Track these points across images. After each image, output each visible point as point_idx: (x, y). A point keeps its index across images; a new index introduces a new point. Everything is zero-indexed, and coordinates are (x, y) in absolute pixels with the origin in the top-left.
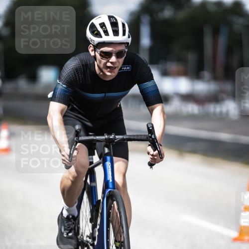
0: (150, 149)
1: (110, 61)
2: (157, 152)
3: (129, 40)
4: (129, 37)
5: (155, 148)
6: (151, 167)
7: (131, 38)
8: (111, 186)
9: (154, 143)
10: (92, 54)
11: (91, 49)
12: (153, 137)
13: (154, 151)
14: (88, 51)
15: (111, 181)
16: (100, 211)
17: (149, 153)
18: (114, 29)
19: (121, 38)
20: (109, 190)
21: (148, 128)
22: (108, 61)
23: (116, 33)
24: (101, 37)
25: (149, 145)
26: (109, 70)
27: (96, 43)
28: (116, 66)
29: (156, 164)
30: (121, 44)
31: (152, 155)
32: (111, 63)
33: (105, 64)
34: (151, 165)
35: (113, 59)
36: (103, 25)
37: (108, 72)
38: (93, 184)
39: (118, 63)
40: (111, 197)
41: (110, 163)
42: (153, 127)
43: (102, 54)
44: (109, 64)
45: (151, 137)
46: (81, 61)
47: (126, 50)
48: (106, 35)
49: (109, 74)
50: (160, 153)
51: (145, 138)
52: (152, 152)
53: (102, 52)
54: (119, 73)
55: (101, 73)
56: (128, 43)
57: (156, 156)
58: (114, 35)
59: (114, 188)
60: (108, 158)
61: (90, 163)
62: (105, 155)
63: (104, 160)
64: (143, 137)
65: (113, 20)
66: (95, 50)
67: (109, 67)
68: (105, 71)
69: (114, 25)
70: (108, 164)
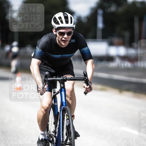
0: (85, 85)
1: (64, 37)
3: (74, 26)
6: (86, 95)
8: (64, 104)
9: (87, 82)
10: (55, 33)
11: (54, 31)
12: (86, 78)
13: (87, 86)
15: (64, 102)
16: (59, 118)
17: (84, 87)
18: (66, 20)
20: (63, 107)
21: (84, 74)
22: (63, 37)
23: (67, 22)
24: (59, 24)
25: (85, 83)
26: (63, 42)
27: (56, 27)
28: (67, 40)
31: (86, 88)
32: (65, 38)
34: (85, 93)
35: (66, 36)
36: (60, 18)
37: (63, 43)
38: (56, 104)
39: (68, 38)
40: (64, 111)
41: (64, 92)
42: (86, 73)
43: (60, 33)
44: (63, 39)
45: (85, 78)
46: (49, 37)
48: (62, 23)
49: (63, 44)
50: (90, 87)
51: (82, 79)
52: (86, 86)
53: (60, 32)
55: (59, 44)
58: (66, 23)
59: (66, 106)
60: (63, 90)
61: (54, 92)
62: (61, 88)
63: (61, 90)
64: (81, 79)
65: (65, 15)
66: (56, 31)
67: (63, 40)
68: (61, 42)
69: (66, 18)
70: (63, 93)
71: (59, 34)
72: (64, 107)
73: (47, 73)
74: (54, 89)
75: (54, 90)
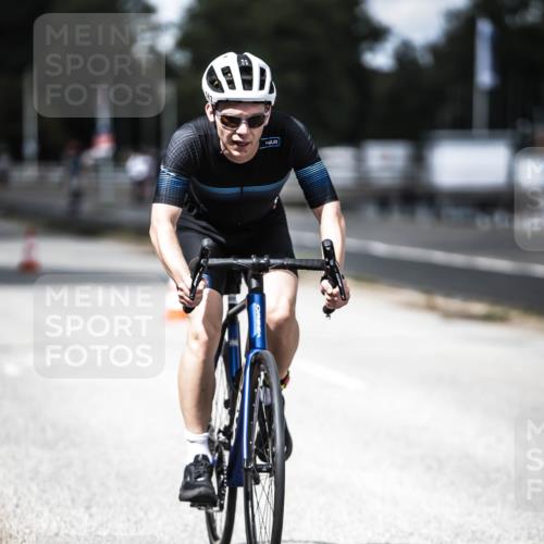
1: (238, 131)
2: (337, 289)
3: (272, 98)
4: (271, 91)
5: (335, 284)
6: (328, 316)
8: (258, 344)
9: (332, 275)
10: (211, 118)
11: (209, 111)
12: (332, 263)
13: (334, 287)
15: (259, 336)
16: (241, 387)
17: (323, 292)
18: (246, 77)
19: (255, 94)
20: (255, 351)
21: (325, 248)
22: (234, 133)
23: (248, 84)
24: (223, 91)
26: (235, 146)
27: (215, 101)
28: (248, 140)
30: (255, 104)
31: (331, 295)
32: (240, 135)
33: (230, 137)
34: (328, 311)
35: (243, 129)
36: (226, 71)
37: (236, 150)
38: (234, 343)
39: (251, 137)
40: (257, 364)
41: (258, 306)
43: (226, 120)
44: (236, 138)
45: (328, 263)
46: (197, 128)
47: (268, 114)
48: (230, 88)
49: (236, 153)
50: (342, 291)
51: (319, 265)
52: (330, 290)
53: (224, 116)
54: (259, 150)
55: (226, 151)
57: (336, 296)
58: (244, 89)
59: (263, 348)
60: (257, 297)
61: (231, 306)
62: (252, 291)
63: (250, 300)
64: (316, 264)
65: (245, 63)
66: (214, 113)
68: (230, 147)
69: (246, 71)
70: (256, 307)
71: (223, 122)
72: (257, 353)
73: (206, 242)
74: (232, 295)
75: (230, 299)
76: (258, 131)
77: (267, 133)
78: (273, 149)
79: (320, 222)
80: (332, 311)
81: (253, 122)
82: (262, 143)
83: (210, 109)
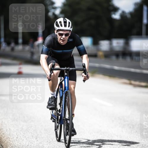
0: (83, 74)
2: (86, 75)
3: (71, 29)
4: (71, 28)
7: (72, 29)
9: (85, 72)
10: (56, 34)
11: (56, 32)
14: (55, 33)
15: (67, 87)
17: (83, 76)
18: (65, 24)
19: (67, 28)
20: (66, 90)
21: (83, 65)
22: (62, 37)
23: (65, 26)
24: (59, 27)
27: (57, 29)
28: (65, 39)
29: (86, 81)
30: (67, 30)
31: (84, 77)
32: (63, 38)
33: (60, 38)
34: (84, 81)
36: (60, 22)
40: (66, 94)
41: (67, 79)
42: (85, 65)
45: (84, 69)
46: (52, 37)
47: (70, 33)
48: (61, 26)
49: (62, 42)
52: (84, 75)
53: (59, 33)
54: (68, 42)
56: (71, 31)
57: (86, 77)
64: (81, 69)
65: (65, 20)
67: (62, 40)
68: (60, 41)
69: (65, 22)
76: (67, 37)
77: (70, 38)
78: (71, 42)
79: (82, 59)
80: (85, 81)
81: (66, 35)
82: (68, 40)
83: (56, 31)
